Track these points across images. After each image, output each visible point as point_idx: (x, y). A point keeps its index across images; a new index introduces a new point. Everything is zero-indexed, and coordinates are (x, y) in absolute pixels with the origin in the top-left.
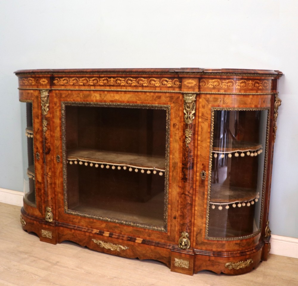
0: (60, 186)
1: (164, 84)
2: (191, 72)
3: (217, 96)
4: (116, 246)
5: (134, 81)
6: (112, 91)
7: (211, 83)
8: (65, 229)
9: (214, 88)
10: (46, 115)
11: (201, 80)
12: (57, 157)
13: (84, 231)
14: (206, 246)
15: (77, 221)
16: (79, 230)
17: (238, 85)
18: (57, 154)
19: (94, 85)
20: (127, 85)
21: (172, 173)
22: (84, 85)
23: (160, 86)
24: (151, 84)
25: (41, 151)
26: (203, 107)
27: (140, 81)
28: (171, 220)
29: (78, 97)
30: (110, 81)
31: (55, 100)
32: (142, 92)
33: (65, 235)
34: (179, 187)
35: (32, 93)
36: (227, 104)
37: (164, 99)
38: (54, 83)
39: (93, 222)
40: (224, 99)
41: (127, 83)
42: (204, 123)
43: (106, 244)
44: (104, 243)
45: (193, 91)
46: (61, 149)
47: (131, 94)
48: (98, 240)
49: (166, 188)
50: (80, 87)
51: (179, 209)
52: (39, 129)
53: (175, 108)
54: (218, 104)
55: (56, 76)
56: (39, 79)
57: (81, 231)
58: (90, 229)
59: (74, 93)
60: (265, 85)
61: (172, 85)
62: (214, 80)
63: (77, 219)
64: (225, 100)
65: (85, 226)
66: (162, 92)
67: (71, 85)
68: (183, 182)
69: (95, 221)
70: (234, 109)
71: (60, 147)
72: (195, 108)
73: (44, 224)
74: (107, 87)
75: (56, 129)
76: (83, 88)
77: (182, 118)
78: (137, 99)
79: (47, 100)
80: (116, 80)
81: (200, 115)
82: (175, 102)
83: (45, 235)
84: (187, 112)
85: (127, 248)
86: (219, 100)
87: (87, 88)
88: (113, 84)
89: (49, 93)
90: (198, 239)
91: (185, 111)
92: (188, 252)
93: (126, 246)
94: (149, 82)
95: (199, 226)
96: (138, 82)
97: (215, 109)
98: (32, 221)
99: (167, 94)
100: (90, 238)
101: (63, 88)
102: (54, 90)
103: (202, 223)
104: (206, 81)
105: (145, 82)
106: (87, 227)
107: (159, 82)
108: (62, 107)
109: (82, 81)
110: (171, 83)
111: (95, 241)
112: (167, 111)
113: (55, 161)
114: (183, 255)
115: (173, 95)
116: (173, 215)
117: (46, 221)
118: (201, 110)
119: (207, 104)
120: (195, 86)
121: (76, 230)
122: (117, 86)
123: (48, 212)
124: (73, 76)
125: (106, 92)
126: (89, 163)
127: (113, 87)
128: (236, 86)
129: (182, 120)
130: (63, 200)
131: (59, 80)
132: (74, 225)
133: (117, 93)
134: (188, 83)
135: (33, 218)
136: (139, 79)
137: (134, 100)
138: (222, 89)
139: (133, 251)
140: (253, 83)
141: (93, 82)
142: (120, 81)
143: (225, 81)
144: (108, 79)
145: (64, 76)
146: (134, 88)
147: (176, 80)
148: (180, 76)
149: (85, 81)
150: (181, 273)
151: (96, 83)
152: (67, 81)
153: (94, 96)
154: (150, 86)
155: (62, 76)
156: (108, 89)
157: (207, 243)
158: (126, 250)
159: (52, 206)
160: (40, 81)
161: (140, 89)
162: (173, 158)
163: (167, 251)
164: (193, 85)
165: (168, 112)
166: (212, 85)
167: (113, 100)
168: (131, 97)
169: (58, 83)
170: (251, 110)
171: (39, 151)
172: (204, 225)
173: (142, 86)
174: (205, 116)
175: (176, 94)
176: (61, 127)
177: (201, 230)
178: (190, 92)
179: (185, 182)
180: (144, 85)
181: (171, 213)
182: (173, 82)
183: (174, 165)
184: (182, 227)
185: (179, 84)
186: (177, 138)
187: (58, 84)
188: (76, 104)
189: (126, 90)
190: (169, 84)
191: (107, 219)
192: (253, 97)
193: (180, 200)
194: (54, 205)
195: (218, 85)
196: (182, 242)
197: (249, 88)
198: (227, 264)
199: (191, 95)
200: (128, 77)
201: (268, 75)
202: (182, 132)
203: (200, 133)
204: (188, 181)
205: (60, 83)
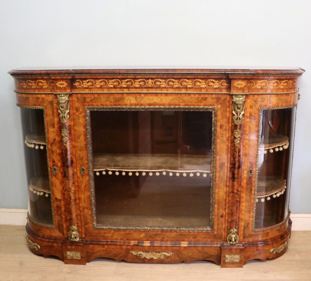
0: (86, 200)
1: (210, 85)
2: (242, 74)
3: (264, 96)
4: (160, 254)
5: (176, 83)
6: (150, 93)
7: (259, 84)
8: (96, 246)
9: (262, 89)
10: (67, 123)
11: (249, 81)
12: (81, 170)
13: (120, 245)
14: (253, 237)
15: (110, 235)
16: (114, 245)
17: (282, 85)
18: (81, 166)
19: (128, 88)
20: (168, 86)
21: (219, 173)
22: (115, 87)
23: (206, 87)
24: (196, 85)
25: (59, 164)
26: (251, 107)
27: (184, 83)
28: (218, 219)
29: (107, 101)
30: (147, 82)
31: (77, 105)
32: (186, 93)
33: (96, 252)
34: (227, 186)
35: (43, 98)
36: (273, 103)
37: (210, 100)
38: (75, 85)
39: (129, 234)
41: (168, 85)
42: (251, 122)
43: (147, 253)
44: (145, 253)
45: (243, 92)
46: (87, 160)
47: (173, 96)
48: (137, 252)
49: (213, 188)
50: (109, 89)
51: (227, 207)
52: (55, 140)
53: (223, 109)
54: (265, 104)
55: (78, 77)
56: (55, 82)
57: (116, 245)
58: (127, 241)
59: (102, 97)
61: (219, 86)
62: (262, 81)
63: (109, 233)
64: (271, 100)
65: (119, 239)
66: (209, 94)
67: (97, 88)
68: (231, 182)
69: (132, 232)
70: (278, 108)
71: (84, 158)
72: (244, 108)
73: (69, 245)
74: (144, 89)
75: (79, 138)
76: (113, 91)
77: (230, 118)
78: (181, 101)
79: (67, 106)
80: (155, 82)
81: (248, 115)
82: (221, 103)
83: (72, 257)
84: (237, 114)
85: (171, 254)
86: (266, 100)
87: (118, 91)
88: (151, 85)
89: (69, 98)
90: (245, 233)
91: (234, 113)
92: (238, 247)
93: (170, 252)
94: (194, 83)
95: (247, 220)
96: (181, 84)
97: (263, 108)
98: (50, 244)
99: (214, 96)
100: (128, 251)
101: (87, 91)
102: (75, 94)
103: (250, 217)
104: (254, 82)
105: (189, 83)
106: (122, 239)
107: (205, 83)
108: (86, 113)
109: (112, 83)
110: (218, 84)
111: (134, 253)
112: (213, 113)
113: (78, 174)
114: (234, 251)
115: (220, 96)
116: (220, 214)
117: (72, 242)
118: (249, 110)
119: (255, 104)
120: (245, 88)
121: (110, 245)
122: (156, 88)
123: (73, 231)
124: (101, 77)
125: (143, 95)
126: (120, 172)
127: (151, 89)
129: (230, 121)
130: (91, 215)
131: (81, 82)
132: (106, 240)
133: (156, 96)
134: (237, 84)
135: (51, 241)
136: (182, 80)
137: (177, 102)
138: (269, 90)
139: (179, 256)
141: (126, 84)
142: (160, 82)
143: (272, 82)
144: (145, 80)
145: (88, 77)
146: (177, 90)
147: (223, 81)
148: (230, 77)
149: (115, 84)
150: (231, 267)
151: (131, 85)
152: (92, 82)
153: (128, 99)
154: (195, 87)
155: (86, 77)
156: (145, 91)
157: (254, 235)
158: (171, 256)
159: (78, 223)
160: (57, 84)
161: (183, 91)
162: (220, 159)
163: (215, 249)
164: (243, 86)
165: (215, 113)
166: (260, 86)
167: (152, 103)
168: (173, 100)
169: (80, 85)
171: (56, 165)
172: (251, 219)
173: (186, 88)
174: (253, 116)
175: (223, 95)
176: (85, 135)
177: (248, 224)
178: (241, 93)
179: (233, 181)
180: (188, 86)
181: (218, 213)
182: (220, 83)
183: (221, 166)
184: (230, 224)
185: (226, 85)
186: (225, 139)
187: (80, 87)
188: (105, 108)
189: (167, 92)
190: (216, 85)
191: (146, 228)
193: (227, 198)
194: (80, 222)
196: (232, 238)
197: (290, 87)
198: (272, 250)
199: (241, 96)
200: (169, 78)
202: (230, 133)
203: (248, 132)
204: (237, 180)
205: (83, 86)
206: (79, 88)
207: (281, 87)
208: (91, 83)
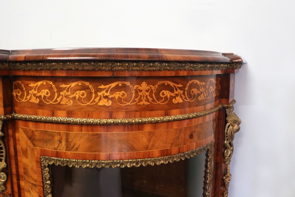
3: (50, 128)
7: (35, 92)
9: (41, 105)
17: (106, 97)
26: (25, 153)
36: (77, 149)
40: (67, 135)
42: (30, 192)
54: (55, 149)
60: (195, 91)
62: (39, 83)
64: (70, 140)
70: (97, 164)
72: (4, 154)
86: (57, 138)
97: (50, 161)
104: (23, 85)
118: (22, 159)
119: (32, 146)
128: (100, 100)
138: (60, 110)
140: (154, 88)
143: (68, 86)
166: (37, 97)
170: (149, 166)
192: (155, 128)
195: (51, 97)
197: (142, 103)
201: (200, 65)
207: (101, 103)
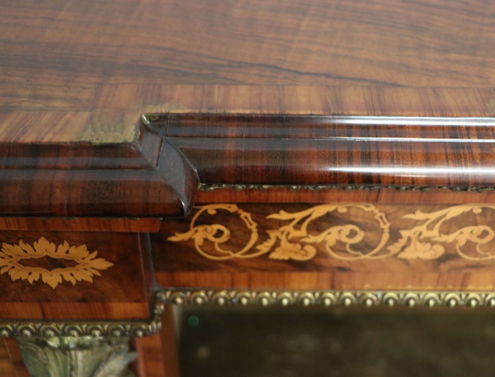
205: (264, 248)
206: (230, 263)
208: (348, 228)
